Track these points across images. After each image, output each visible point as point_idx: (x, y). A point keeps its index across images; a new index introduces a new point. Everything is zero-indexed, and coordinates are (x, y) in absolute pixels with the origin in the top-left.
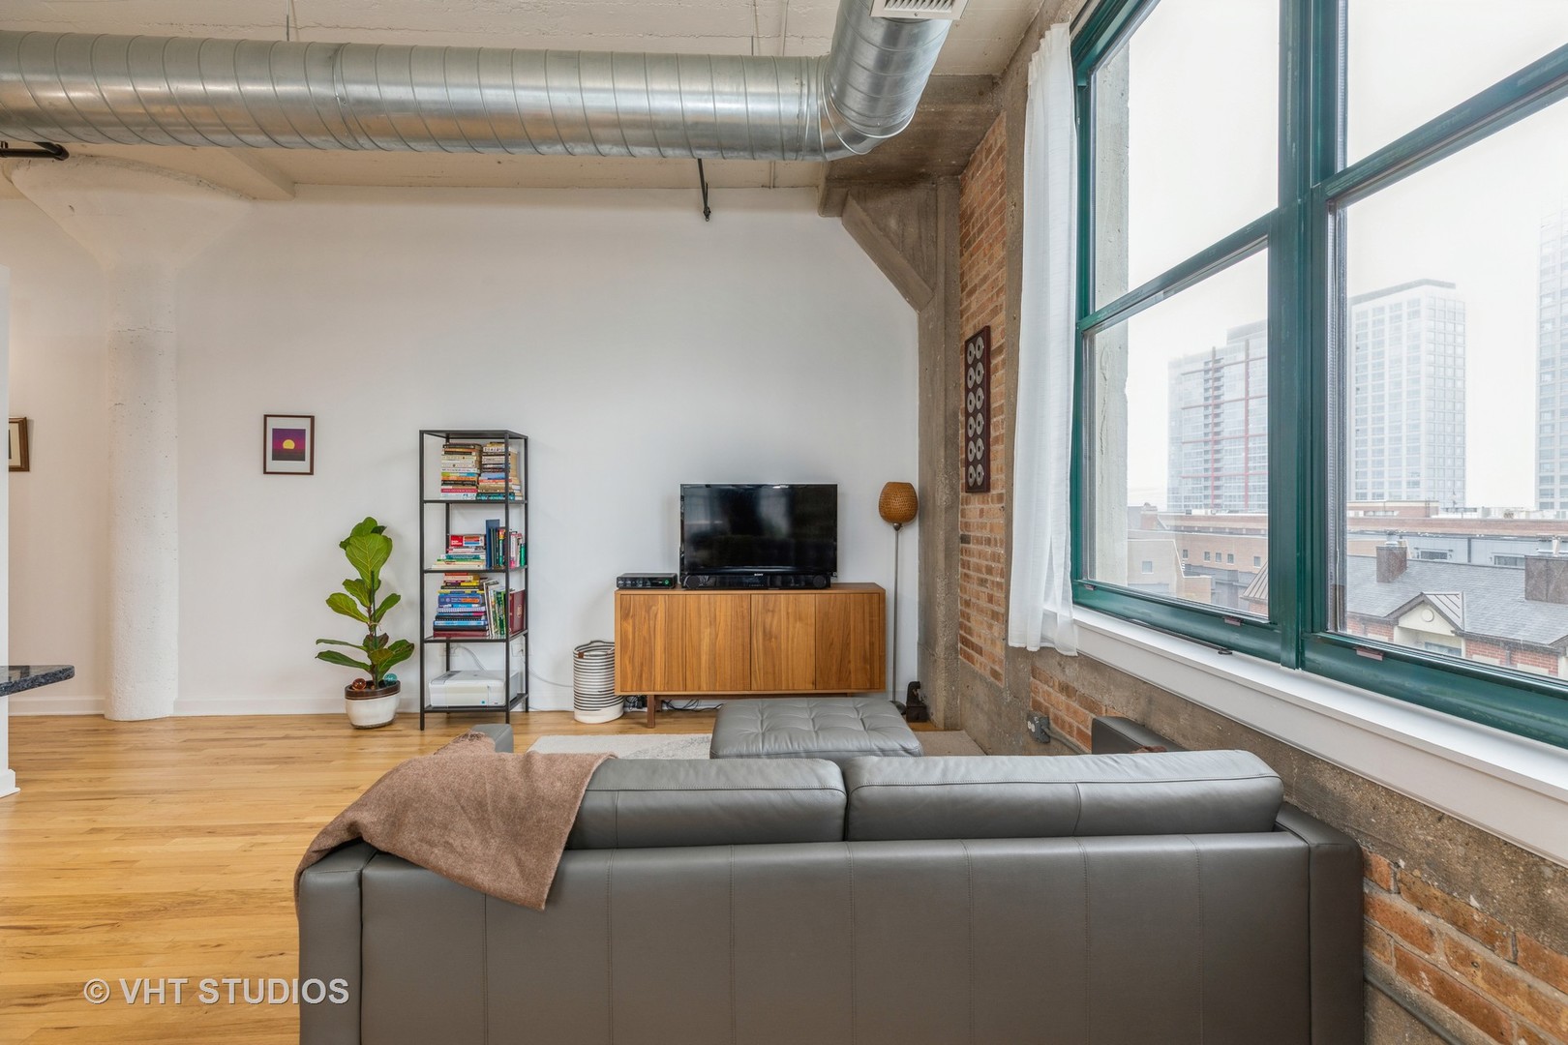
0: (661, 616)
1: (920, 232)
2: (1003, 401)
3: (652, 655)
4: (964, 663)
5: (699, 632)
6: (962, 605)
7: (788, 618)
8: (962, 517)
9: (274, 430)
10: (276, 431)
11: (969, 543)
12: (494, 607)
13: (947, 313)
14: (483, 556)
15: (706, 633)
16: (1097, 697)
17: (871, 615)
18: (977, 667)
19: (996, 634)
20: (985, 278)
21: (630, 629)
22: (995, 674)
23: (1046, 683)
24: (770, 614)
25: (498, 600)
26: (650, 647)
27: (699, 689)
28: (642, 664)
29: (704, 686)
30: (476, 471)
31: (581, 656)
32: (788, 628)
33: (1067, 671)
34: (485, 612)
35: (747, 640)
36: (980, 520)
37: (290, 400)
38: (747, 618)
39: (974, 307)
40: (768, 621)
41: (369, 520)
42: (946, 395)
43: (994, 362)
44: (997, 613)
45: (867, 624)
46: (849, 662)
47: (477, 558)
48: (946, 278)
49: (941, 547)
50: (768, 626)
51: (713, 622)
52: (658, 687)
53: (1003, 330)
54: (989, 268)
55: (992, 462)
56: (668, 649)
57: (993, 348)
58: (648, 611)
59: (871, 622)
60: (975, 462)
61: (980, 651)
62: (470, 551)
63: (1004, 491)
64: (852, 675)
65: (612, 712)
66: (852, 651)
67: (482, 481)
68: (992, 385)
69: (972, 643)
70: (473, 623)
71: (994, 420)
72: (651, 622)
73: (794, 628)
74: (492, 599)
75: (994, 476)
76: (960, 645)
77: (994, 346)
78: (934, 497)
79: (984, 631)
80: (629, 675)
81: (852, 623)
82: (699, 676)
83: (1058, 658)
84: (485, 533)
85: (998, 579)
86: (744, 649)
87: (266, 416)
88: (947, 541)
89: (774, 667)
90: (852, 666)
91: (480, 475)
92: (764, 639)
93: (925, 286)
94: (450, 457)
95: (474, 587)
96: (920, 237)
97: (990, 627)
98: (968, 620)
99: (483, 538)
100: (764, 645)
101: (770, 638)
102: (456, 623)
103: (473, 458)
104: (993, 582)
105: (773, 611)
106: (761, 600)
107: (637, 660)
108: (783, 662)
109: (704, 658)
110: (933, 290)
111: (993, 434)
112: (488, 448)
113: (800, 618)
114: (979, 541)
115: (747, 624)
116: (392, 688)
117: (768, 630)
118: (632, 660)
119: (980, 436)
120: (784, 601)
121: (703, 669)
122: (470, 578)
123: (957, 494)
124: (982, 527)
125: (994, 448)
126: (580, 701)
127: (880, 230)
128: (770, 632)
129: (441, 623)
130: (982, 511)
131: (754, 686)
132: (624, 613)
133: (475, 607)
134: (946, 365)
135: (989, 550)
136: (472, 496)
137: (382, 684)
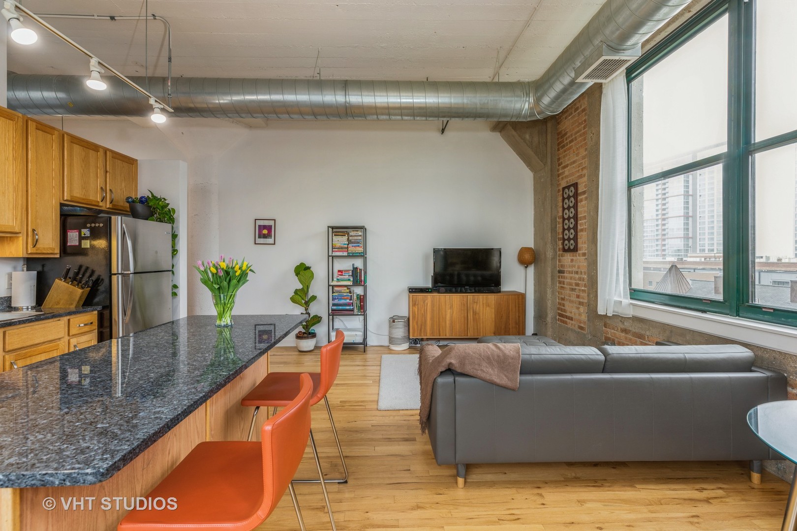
0: (429, 304)
1: (539, 140)
2: (585, 214)
3: (425, 321)
4: (560, 324)
5: (446, 312)
6: (559, 300)
7: (483, 305)
8: (559, 262)
9: (259, 225)
10: (260, 226)
11: (564, 273)
12: (356, 301)
13: (552, 175)
14: (352, 279)
15: (449, 312)
16: (643, 332)
17: (519, 304)
18: (569, 326)
19: (582, 311)
20: (574, 162)
21: (416, 310)
22: (581, 328)
23: (613, 329)
24: (476, 304)
25: (357, 298)
26: (425, 318)
27: (446, 336)
28: (421, 326)
29: (448, 335)
30: (347, 243)
31: (394, 321)
32: (483, 310)
33: (625, 324)
34: (352, 303)
35: (466, 315)
36: (571, 264)
37: (266, 212)
38: (466, 305)
39: (567, 173)
40: (475, 306)
41: (302, 264)
42: (551, 210)
43: (579, 198)
44: (583, 303)
45: (517, 308)
46: (509, 324)
47: (349, 280)
48: (551, 160)
49: (549, 275)
50: (475, 309)
51: (451, 307)
52: (428, 334)
53: (586, 185)
54: (577, 158)
55: (578, 240)
56: (432, 319)
57: (579, 192)
58: (424, 302)
59: (519, 307)
60: (569, 239)
61: (571, 319)
62: (347, 277)
63: (586, 252)
64: (511, 330)
65: (405, 346)
66: (511, 319)
67: (350, 247)
68: (578, 207)
69: (566, 316)
70: (348, 308)
71: (579, 222)
72: (425, 307)
73: (486, 310)
74: (355, 297)
75: (580, 245)
76: (557, 317)
77: (580, 191)
78: (545, 253)
79: (574, 310)
80: (416, 330)
81: (510, 308)
82: (446, 330)
83: (620, 319)
84: (352, 269)
85: (583, 288)
86: (464, 319)
87: (256, 220)
88: (552, 272)
89: (477, 326)
90: (511, 326)
91: (348, 245)
92: (473, 315)
93: (541, 163)
94: (337, 237)
95: (347, 292)
96: (539, 142)
97: (578, 308)
98: (564, 306)
99: (351, 271)
100: (473, 317)
101: (476, 314)
102: (341, 307)
103: (346, 237)
104: (580, 290)
105: (477, 303)
106: (472, 298)
107: (419, 323)
108: (481, 325)
109: (448, 322)
110: (545, 165)
111: (579, 227)
112: (352, 233)
113: (488, 305)
114: (570, 272)
115: (466, 308)
116: (313, 335)
117: (474, 311)
118: (417, 323)
119: (573, 228)
120: (482, 298)
121: (447, 327)
122: (346, 288)
123: (556, 252)
124: (573, 266)
125: (579, 234)
126: (392, 340)
127: (522, 139)
128: (476, 312)
129: (334, 308)
130: (572, 260)
131: (469, 335)
132: (413, 304)
133: (348, 301)
134: (551, 197)
135: (577, 276)
136: (345, 254)
137: (310, 333)
